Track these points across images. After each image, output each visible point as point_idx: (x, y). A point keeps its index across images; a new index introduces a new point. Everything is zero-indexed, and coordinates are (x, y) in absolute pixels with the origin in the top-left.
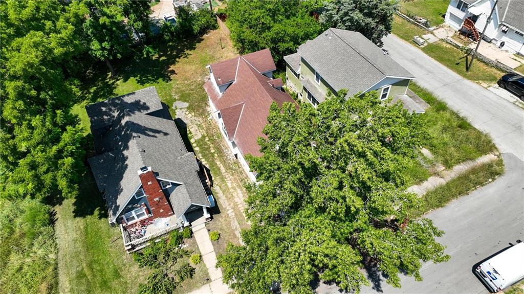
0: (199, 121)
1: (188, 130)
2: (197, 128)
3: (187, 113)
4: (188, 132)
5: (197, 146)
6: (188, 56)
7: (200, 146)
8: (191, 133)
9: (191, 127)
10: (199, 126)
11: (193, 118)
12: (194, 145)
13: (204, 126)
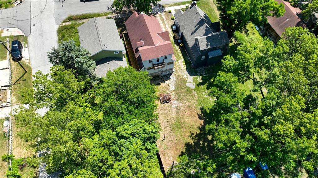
0: (180, 72)
1: (185, 67)
2: (181, 67)
3: (186, 79)
4: (185, 65)
5: (180, 56)
6: (190, 135)
7: (179, 56)
8: (184, 65)
9: (184, 69)
10: (180, 68)
11: (183, 74)
12: (182, 57)
13: (177, 67)
